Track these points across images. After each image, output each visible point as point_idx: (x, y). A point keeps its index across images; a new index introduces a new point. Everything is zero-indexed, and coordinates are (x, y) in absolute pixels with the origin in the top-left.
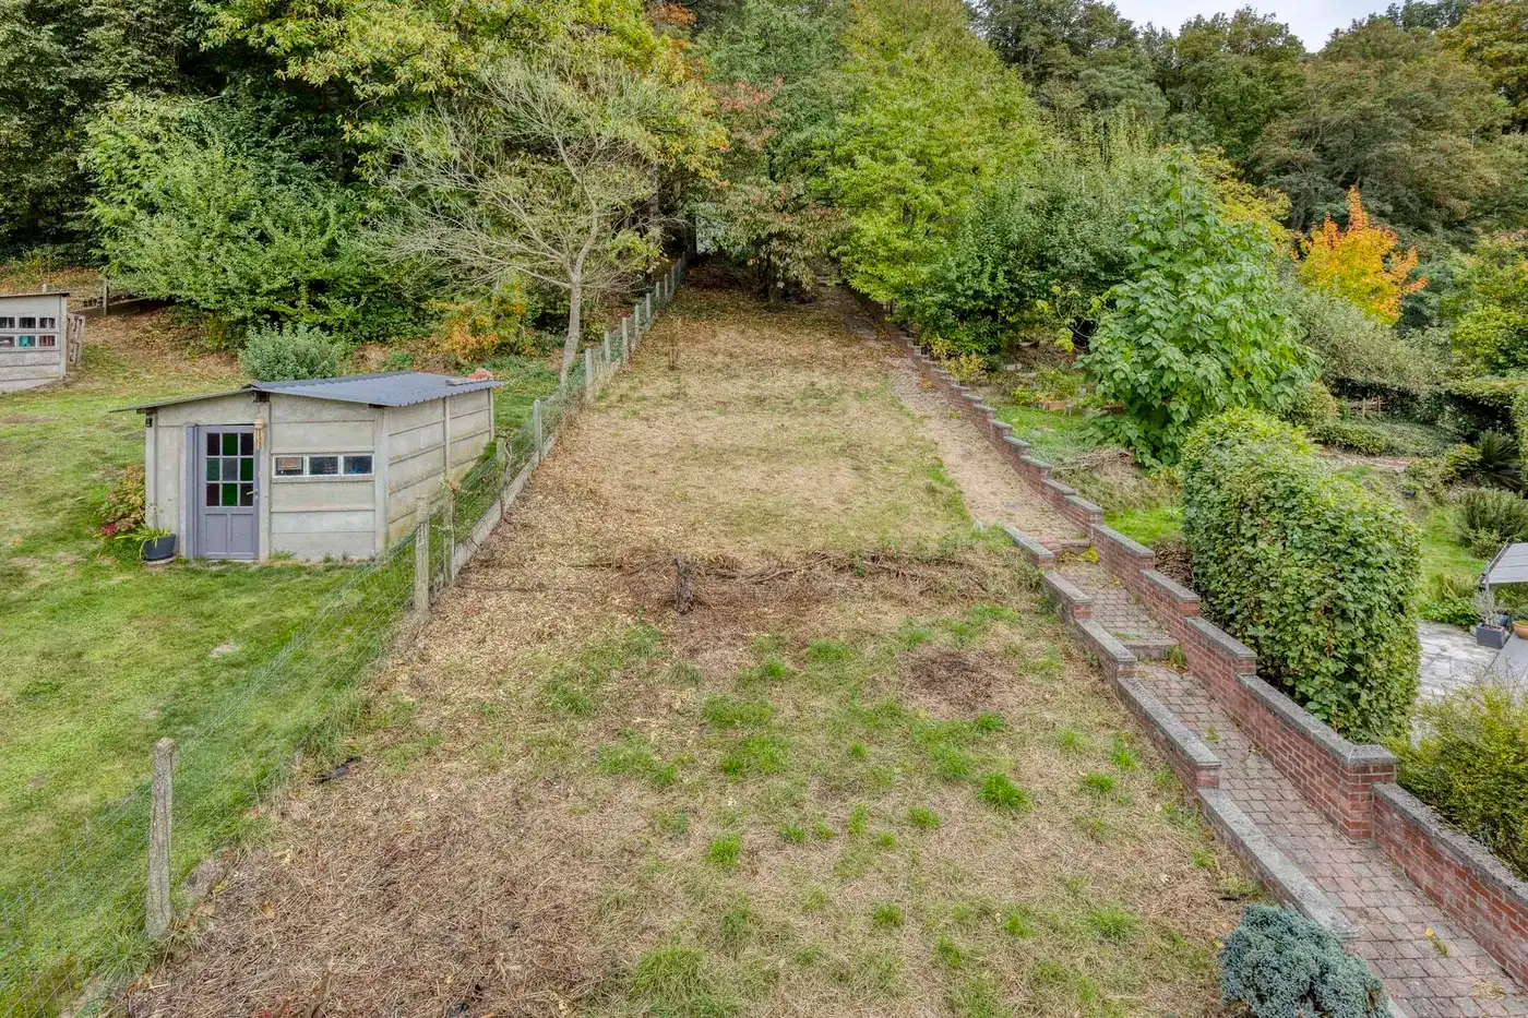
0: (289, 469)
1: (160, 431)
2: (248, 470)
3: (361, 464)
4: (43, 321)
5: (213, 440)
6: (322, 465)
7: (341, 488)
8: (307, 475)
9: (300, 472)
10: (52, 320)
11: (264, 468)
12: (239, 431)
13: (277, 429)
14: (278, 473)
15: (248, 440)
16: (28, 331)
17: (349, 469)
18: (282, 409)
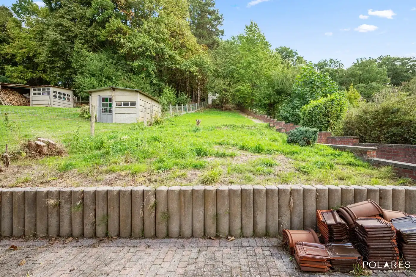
0: (119, 105)
1: (93, 97)
2: (110, 105)
3: (133, 104)
4: (68, 95)
5: (103, 99)
6: (126, 104)
7: (129, 109)
8: (122, 106)
9: (121, 106)
10: (70, 95)
11: (114, 105)
12: (109, 97)
13: (116, 97)
14: (117, 106)
15: (110, 99)
16: (64, 96)
17: (131, 105)
18: (117, 93)
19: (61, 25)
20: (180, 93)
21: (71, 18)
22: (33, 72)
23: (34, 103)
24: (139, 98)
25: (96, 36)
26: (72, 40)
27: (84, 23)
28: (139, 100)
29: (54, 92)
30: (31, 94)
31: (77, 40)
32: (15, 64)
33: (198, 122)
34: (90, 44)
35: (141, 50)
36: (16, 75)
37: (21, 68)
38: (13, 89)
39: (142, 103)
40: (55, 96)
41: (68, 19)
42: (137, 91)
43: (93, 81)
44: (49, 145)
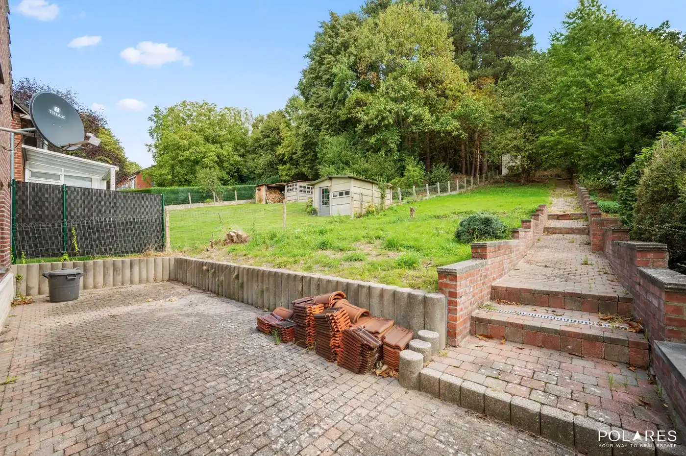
0: (335, 195)
1: (315, 189)
2: (329, 197)
3: (347, 193)
5: (323, 190)
6: (341, 194)
7: (345, 199)
8: (338, 196)
11: (331, 196)
12: (327, 188)
13: (333, 187)
14: (333, 197)
15: (329, 190)
16: (308, 190)
17: (346, 194)
18: (334, 181)
19: (311, 115)
20: (434, 167)
21: (319, 104)
22: (296, 168)
23: (288, 199)
24: (352, 185)
25: (339, 116)
26: (318, 128)
27: (329, 106)
28: (352, 187)
29: (300, 186)
30: (286, 190)
31: (324, 127)
32: (285, 163)
33: (412, 210)
34: (333, 128)
35: (376, 121)
36: (284, 173)
37: (288, 165)
38: (274, 187)
39: (358, 190)
40: (301, 191)
41: (316, 107)
42: (350, 178)
43: (332, 169)
44: (238, 235)
